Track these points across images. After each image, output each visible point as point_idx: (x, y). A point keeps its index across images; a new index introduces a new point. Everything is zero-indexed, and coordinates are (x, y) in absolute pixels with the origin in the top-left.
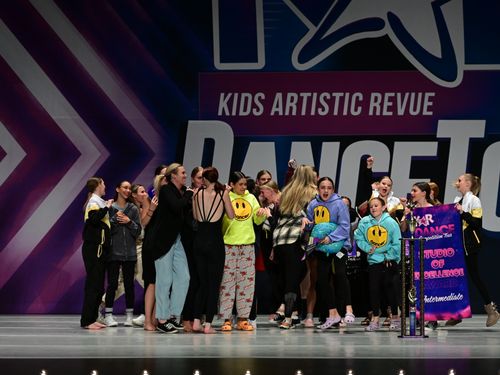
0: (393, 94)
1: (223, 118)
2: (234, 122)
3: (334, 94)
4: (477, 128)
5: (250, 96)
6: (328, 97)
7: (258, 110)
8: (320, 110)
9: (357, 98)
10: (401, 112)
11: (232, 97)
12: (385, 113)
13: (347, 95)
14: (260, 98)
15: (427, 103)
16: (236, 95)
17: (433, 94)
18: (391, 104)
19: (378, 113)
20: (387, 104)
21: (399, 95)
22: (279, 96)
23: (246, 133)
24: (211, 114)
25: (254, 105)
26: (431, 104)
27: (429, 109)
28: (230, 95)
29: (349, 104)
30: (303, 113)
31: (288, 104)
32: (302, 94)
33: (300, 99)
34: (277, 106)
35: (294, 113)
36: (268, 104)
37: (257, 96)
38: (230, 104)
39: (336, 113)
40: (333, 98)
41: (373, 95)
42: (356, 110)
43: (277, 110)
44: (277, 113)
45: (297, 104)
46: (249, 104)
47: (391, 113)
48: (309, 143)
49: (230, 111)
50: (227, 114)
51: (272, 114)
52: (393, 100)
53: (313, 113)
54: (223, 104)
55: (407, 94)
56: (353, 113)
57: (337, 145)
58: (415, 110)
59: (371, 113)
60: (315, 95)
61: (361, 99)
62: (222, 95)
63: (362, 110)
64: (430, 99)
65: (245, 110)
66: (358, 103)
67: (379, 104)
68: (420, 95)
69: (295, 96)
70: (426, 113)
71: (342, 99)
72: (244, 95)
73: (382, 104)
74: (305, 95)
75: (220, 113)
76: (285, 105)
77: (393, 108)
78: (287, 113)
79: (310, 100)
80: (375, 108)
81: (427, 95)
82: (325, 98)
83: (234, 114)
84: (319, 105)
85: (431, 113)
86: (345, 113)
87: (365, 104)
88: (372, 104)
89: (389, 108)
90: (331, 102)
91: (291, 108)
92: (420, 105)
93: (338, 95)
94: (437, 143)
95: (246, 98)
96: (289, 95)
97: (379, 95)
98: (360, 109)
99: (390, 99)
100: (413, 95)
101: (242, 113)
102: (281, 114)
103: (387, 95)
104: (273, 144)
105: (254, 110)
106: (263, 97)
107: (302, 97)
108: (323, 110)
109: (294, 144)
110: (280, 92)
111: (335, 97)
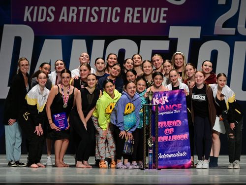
0: (140, 9)
1: (27, 23)
2: (34, 25)
3: (101, 8)
5: (45, 8)
6: (97, 10)
7: (50, 18)
8: (92, 18)
9: (117, 11)
10: (145, 20)
11: (33, 10)
12: (135, 21)
13: (110, 8)
14: (52, 10)
15: (163, 15)
16: (36, 8)
17: (167, 9)
18: (139, 15)
19: (130, 21)
20: (136, 15)
21: (144, 9)
22: (65, 9)
23: (42, 33)
24: (19, 21)
25: (48, 15)
26: (165, 15)
27: (164, 19)
28: (32, 8)
29: (111, 15)
30: (81, 20)
31: (71, 14)
32: (80, 8)
33: (79, 11)
34: (63, 16)
35: (75, 20)
36: (57, 14)
37: (50, 8)
38: (32, 14)
39: (102, 20)
41: (127, 9)
42: (116, 19)
43: (63, 18)
44: (63, 20)
45: (76, 14)
46: (45, 14)
47: (138, 21)
48: (84, 41)
49: (32, 18)
50: (30, 20)
51: (60, 20)
52: (140, 12)
53: (87, 20)
54: (27, 14)
55: (149, 9)
56: (114, 21)
57: (103, 42)
58: (154, 19)
59: (125, 21)
60: (89, 8)
61: (119, 11)
62: (27, 7)
63: (120, 19)
64: (165, 12)
65: (42, 18)
66: (117, 14)
67: (131, 15)
68: (158, 9)
69: (76, 9)
70: (161, 21)
71: (106, 12)
72: (41, 8)
73: (133, 15)
74: (82, 9)
75: (25, 20)
76: (68, 15)
77: (140, 18)
78: (70, 20)
79: (85, 11)
80: (128, 18)
81: (163, 9)
82: (95, 10)
83: (34, 20)
84: (91, 15)
85: (165, 22)
86: (108, 21)
87: (121, 15)
88: (126, 15)
89: (138, 18)
90: (99, 13)
91: (73, 17)
92: (158, 16)
93: (104, 9)
94: (168, 42)
95: (43, 10)
96: (72, 8)
97: (131, 9)
98: (118, 18)
99: (139, 12)
100: (154, 9)
101: (40, 20)
102: (66, 20)
103: (137, 9)
104: (60, 41)
105: (48, 18)
106: (54, 9)
107: (80, 10)
108: (94, 18)
109: (74, 41)
110: (65, 6)
111: (102, 10)
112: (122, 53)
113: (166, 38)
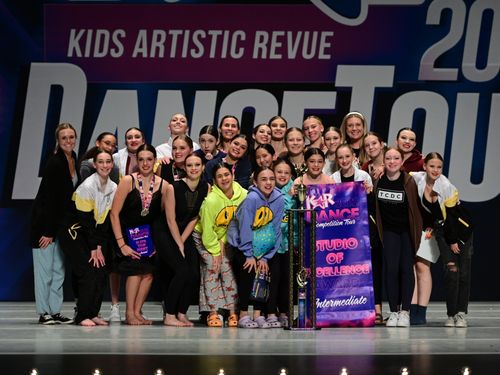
0: (282, 33)
1: (74, 60)
2: (87, 64)
3: (210, 32)
4: (384, 76)
5: (106, 33)
6: (204, 35)
7: (117, 51)
8: (193, 51)
9: (239, 37)
10: (292, 55)
11: (85, 35)
12: (273, 56)
13: (227, 33)
14: (119, 36)
15: (324, 45)
16: (90, 32)
17: (331, 34)
18: (280, 45)
19: (264, 56)
20: (275, 44)
21: (290, 34)
22: (143, 34)
23: (102, 78)
24: (59, 55)
25: (112, 45)
26: (328, 45)
27: (327, 51)
28: (82, 32)
29: (229, 44)
30: (173, 55)
31: (155, 44)
32: (171, 32)
33: (169, 38)
34: (141, 46)
35: (161, 55)
36: (129, 43)
37: (116, 33)
38: (82, 43)
39: (212, 55)
40: (209, 37)
41: (258, 34)
42: (237, 52)
43: (140, 50)
44: (140, 54)
45: (164, 44)
46: (106, 43)
47: (279, 57)
48: (179, 92)
49: (83, 52)
50: (79, 54)
51: (135, 55)
52: (282, 39)
53: (184, 55)
54: (74, 43)
55: (300, 34)
56: (234, 55)
57: (214, 94)
58: (309, 52)
59: (255, 56)
60: (187, 32)
61: (243, 38)
62: (73, 32)
63: (245, 52)
64: (328, 39)
65: (101, 50)
66: (240, 44)
67: (265, 45)
68: (315, 34)
69: (163, 33)
70: (322, 56)
71: (220, 39)
72: (99, 32)
73: (269, 45)
74: (175, 33)
75: (70, 54)
76: (151, 44)
77: (283, 50)
78: (153, 55)
79: (181, 38)
80: (260, 50)
81: (325, 34)
82: (199, 36)
83: (87, 55)
84: (192, 45)
85: (328, 57)
86: (224, 55)
87: (248, 45)
88: (257, 45)
89: (278, 51)
90: (206, 42)
91: (158, 49)
92: (315, 46)
93: (215, 34)
94: (334, 94)
95: (103, 36)
96: (156, 33)
97: (266, 35)
98: (242, 50)
99: (279, 39)
100: (307, 34)
101: (97, 54)
102: (145, 55)
103: (276, 34)
104: (135, 92)
105: (113, 51)
106: (123, 34)
107: (172, 36)
108: (197, 51)
109: (161, 93)
110: (144, 29)
111: (211, 36)
112: (249, 114)
113: (329, 86)
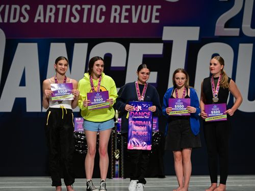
0: (128, 7)
3: (83, 6)
5: (18, 7)
6: (79, 8)
7: (24, 18)
8: (72, 19)
9: (102, 9)
10: (135, 20)
11: (4, 9)
12: (123, 21)
13: (94, 7)
14: (26, 9)
15: (155, 14)
16: (7, 7)
17: (159, 7)
18: (127, 14)
19: (117, 21)
20: (124, 14)
21: (133, 7)
22: (41, 7)
25: (21, 15)
26: (158, 14)
27: (157, 18)
28: (2, 6)
29: (95, 14)
30: (60, 21)
31: (48, 14)
32: (58, 6)
33: (57, 10)
34: (40, 15)
35: (52, 21)
37: (24, 7)
38: (3, 13)
39: (85, 21)
40: (83, 10)
41: (114, 7)
42: (100, 18)
43: (39, 18)
44: (39, 20)
45: (54, 14)
46: (18, 14)
47: (127, 21)
48: (64, 44)
49: (3, 19)
50: (1, 21)
51: (36, 21)
52: (129, 11)
53: (67, 21)
55: (140, 7)
56: (98, 21)
57: (86, 45)
58: (146, 18)
59: (112, 21)
60: (69, 7)
61: (104, 10)
63: (105, 18)
64: (158, 10)
65: (14, 18)
66: (102, 13)
67: (118, 14)
68: (150, 7)
69: (53, 7)
70: (154, 21)
71: (90, 10)
72: (13, 7)
73: (120, 14)
74: (61, 7)
76: (46, 14)
77: (129, 17)
78: (47, 21)
79: (65, 10)
80: (115, 17)
81: (155, 7)
82: (76, 9)
83: (6, 21)
84: (72, 15)
85: (158, 21)
86: (92, 21)
87: (107, 14)
88: (113, 14)
89: (126, 18)
90: (81, 13)
91: (50, 17)
92: (150, 15)
93: (86, 7)
94: (162, 45)
95: (15, 9)
96: (49, 7)
97: (118, 8)
98: (103, 18)
99: (127, 10)
100: (144, 7)
101: (12, 21)
102: (42, 21)
103: (124, 7)
104: (36, 45)
105: (22, 18)
106: (28, 8)
107: (59, 8)
108: (75, 18)
109: (52, 45)
110: (41, 4)
112: (108, 58)
113: (158, 40)
